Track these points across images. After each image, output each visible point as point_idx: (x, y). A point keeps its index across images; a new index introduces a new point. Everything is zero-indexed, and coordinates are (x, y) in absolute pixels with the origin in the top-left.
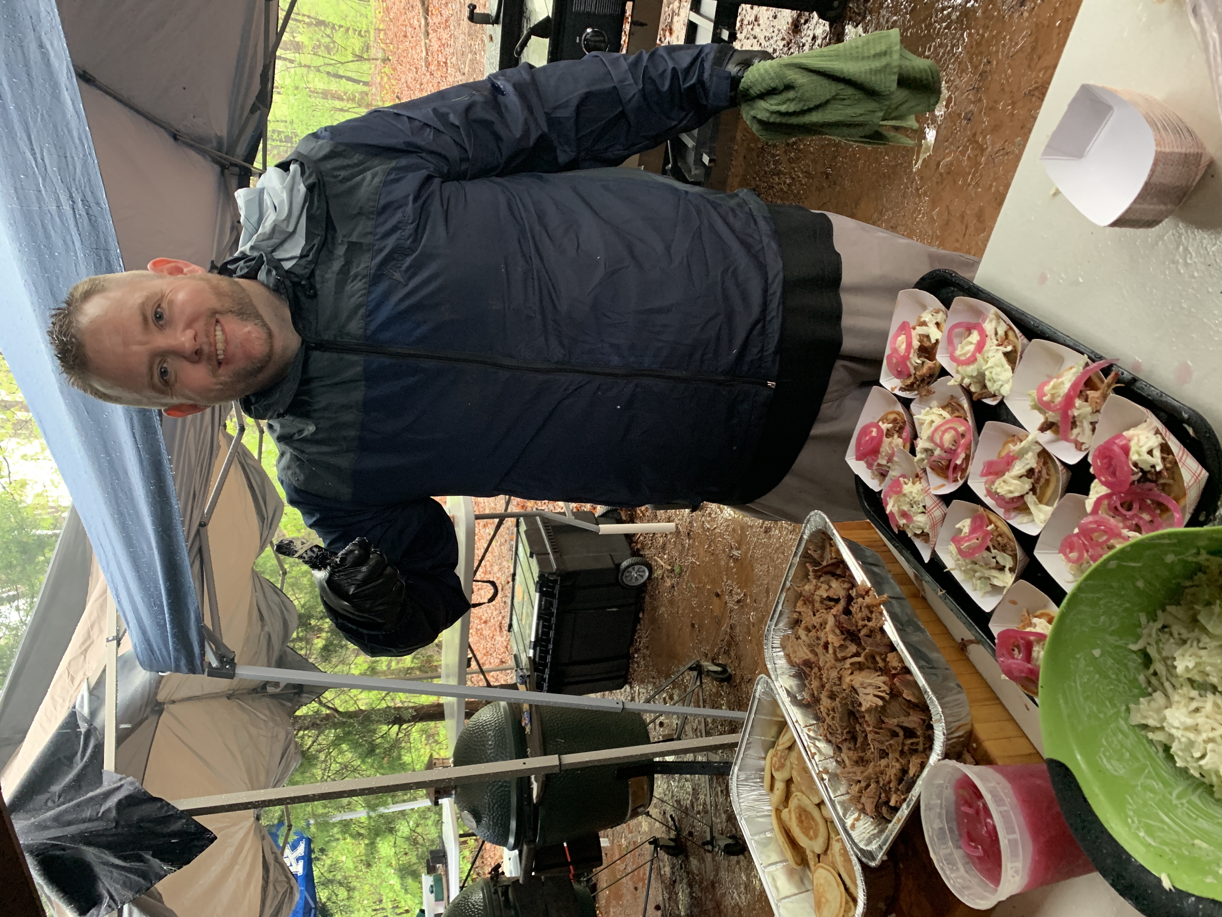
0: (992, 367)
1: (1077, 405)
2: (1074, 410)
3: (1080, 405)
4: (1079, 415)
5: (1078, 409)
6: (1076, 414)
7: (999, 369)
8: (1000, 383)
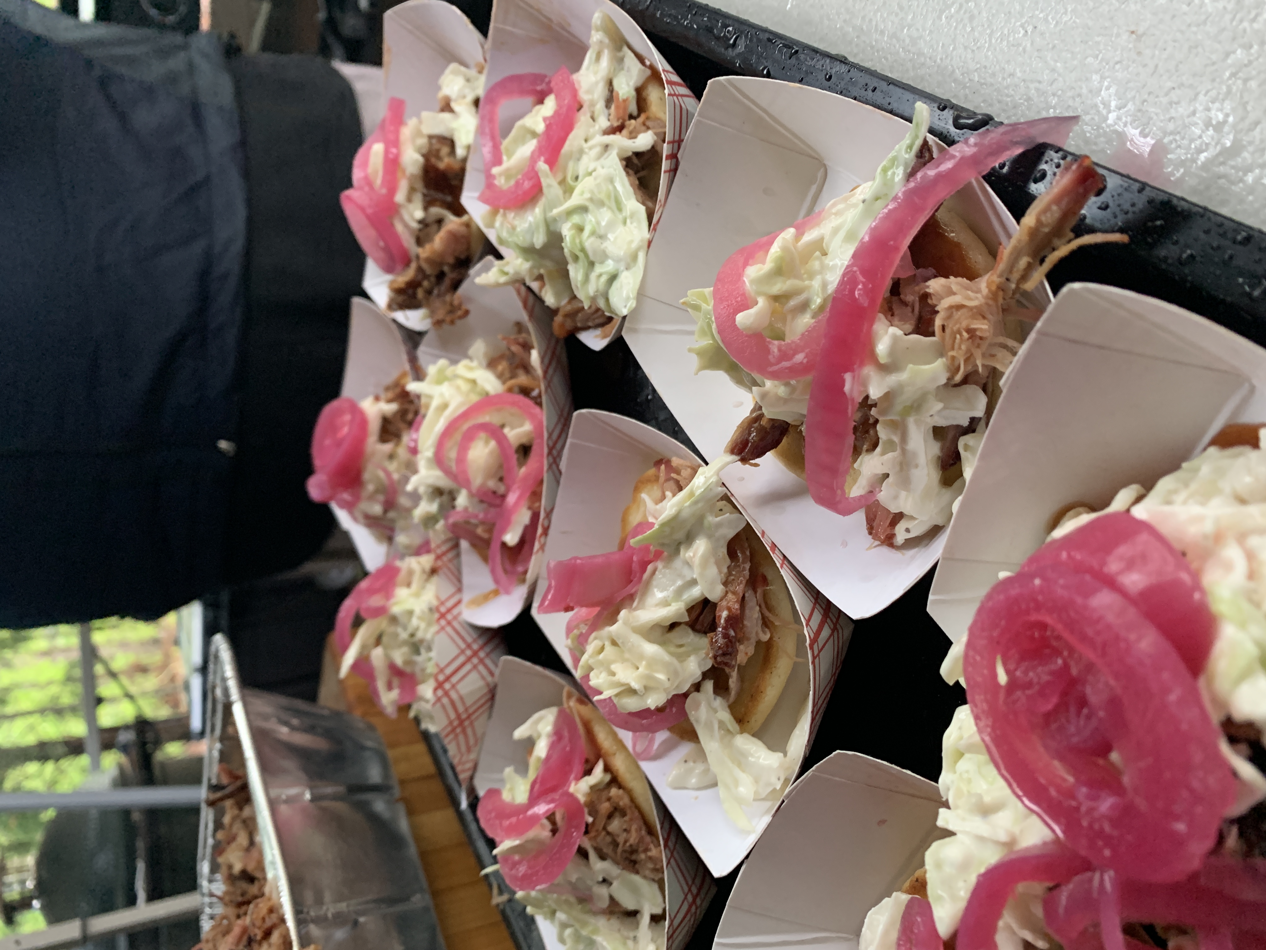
0: (583, 209)
1: (882, 348)
2: (869, 371)
3: (893, 350)
4: (888, 397)
5: (885, 369)
6: (875, 392)
7: (605, 216)
8: (609, 266)
